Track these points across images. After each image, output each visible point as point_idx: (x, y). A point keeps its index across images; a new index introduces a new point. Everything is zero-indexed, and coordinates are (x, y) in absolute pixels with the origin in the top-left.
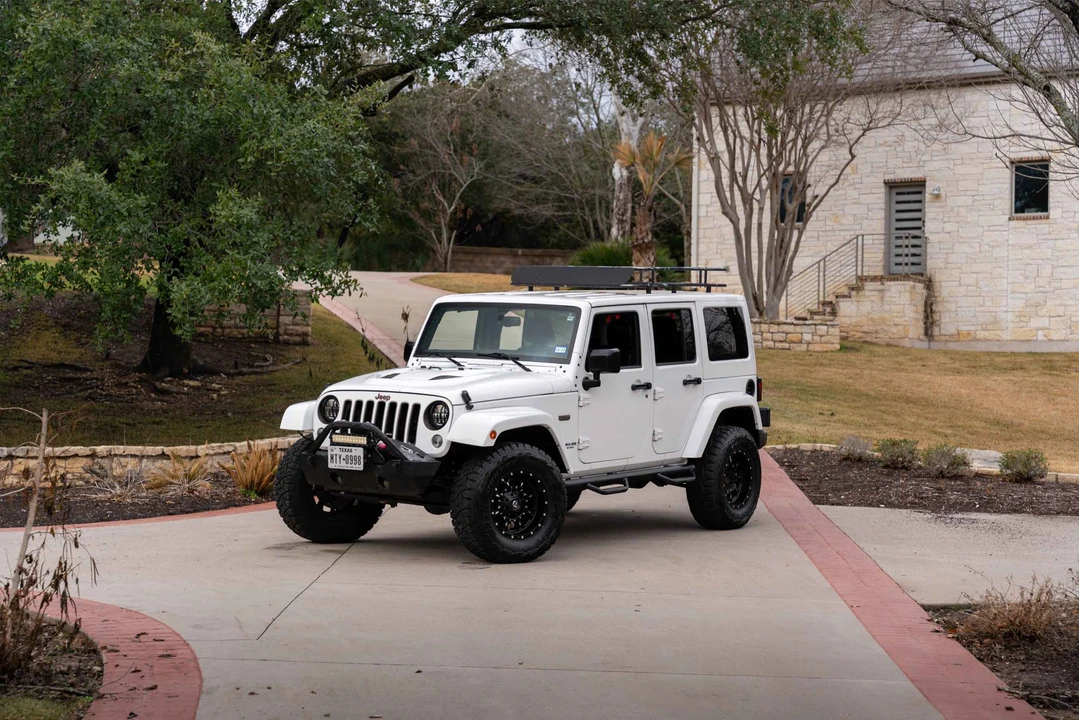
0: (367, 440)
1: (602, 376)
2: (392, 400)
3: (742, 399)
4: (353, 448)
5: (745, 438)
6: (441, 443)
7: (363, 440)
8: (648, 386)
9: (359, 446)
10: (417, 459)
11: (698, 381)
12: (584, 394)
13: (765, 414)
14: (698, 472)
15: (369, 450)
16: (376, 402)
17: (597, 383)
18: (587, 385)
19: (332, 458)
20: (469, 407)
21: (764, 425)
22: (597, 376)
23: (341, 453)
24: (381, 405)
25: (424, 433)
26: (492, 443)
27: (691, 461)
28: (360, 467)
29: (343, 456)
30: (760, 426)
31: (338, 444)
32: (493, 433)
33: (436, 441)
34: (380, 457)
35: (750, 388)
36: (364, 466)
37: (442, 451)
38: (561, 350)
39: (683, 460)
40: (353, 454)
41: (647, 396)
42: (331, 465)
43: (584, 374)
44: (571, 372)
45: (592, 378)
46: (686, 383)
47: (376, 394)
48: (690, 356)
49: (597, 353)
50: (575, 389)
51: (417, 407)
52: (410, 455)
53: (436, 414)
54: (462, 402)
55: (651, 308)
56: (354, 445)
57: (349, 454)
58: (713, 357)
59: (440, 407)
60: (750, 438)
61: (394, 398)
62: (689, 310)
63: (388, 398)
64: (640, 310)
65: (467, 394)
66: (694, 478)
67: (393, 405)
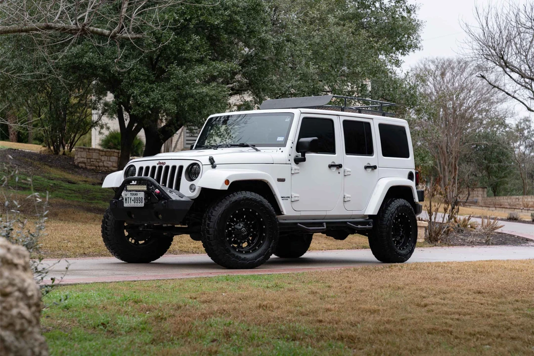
0: (147, 187)
1: (307, 155)
2: (166, 164)
3: (404, 181)
4: (138, 193)
5: (405, 206)
6: (194, 190)
7: (144, 188)
8: (340, 166)
9: (142, 191)
10: (178, 198)
11: (375, 167)
12: (294, 166)
13: (421, 195)
14: (374, 223)
15: (148, 193)
16: (157, 166)
17: (304, 160)
18: (297, 161)
19: (126, 200)
20: (214, 167)
21: (419, 201)
22: (303, 155)
23: (131, 196)
24: (161, 168)
25: (185, 183)
26: (226, 187)
27: (370, 216)
28: (142, 205)
29: (133, 198)
30: (417, 200)
31: (130, 191)
32: (227, 182)
33: (192, 188)
34: (155, 199)
35: (410, 176)
36: (145, 204)
37: (195, 194)
38: (280, 139)
39: (366, 216)
40: (138, 196)
41: (339, 173)
42: (126, 205)
43: (295, 153)
44: (287, 152)
45: (300, 157)
46: (366, 167)
47: (158, 162)
48: (369, 151)
49: (302, 140)
50: (289, 162)
51: (181, 167)
52: (174, 196)
53: (193, 171)
54: (209, 163)
55: (342, 119)
56: (139, 191)
57: (136, 196)
58: (385, 154)
59: (195, 166)
60: (408, 204)
61: (168, 163)
62: (369, 124)
63: (164, 163)
64: (334, 118)
65: (212, 159)
66: (372, 226)
67: (167, 167)
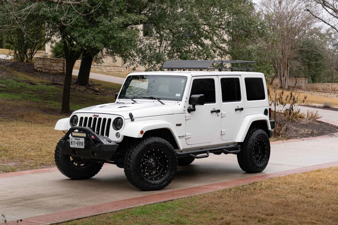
0: (86, 135)
1: (196, 106)
3: (261, 116)
4: (80, 138)
5: (262, 134)
6: (119, 136)
7: (84, 135)
8: (219, 111)
9: (83, 137)
10: (108, 143)
11: (242, 109)
12: (188, 114)
13: (273, 124)
14: (241, 148)
15: (87, 139)
16: (93, 118)
17: (194, 110)
18: (190, 111)
19: (72, 143)
20: (132, 120)
21: (272, 128)
22: (194, 106)
23: (75, 141)
24: (95, 119)
25: (112, 131)
26: (141, 136)
27: (239, 143)
28: (83, 147)
29: (76, 142)
30: (270, 128)
31: (75, 136)
32: (142, 132)
33: (118, 135)
34: (92, 143)
35: (266, 112)
36: (85, 146)
37: (120, 140)
38: (178, 95)
39: (235, 143)
40: (80, 141)
41: (218, 116)
42: (71, 146)
43: (188, 105)
44: (184, 104)
45: (192, 108)
46: (236, 110)
47: (93, 114)
48: (239, 98)
49: (193, 96)
50: (184, 112)
51: (110, 120)
52: (105, 142)
53: (118, 123)
54: (129, 118)
55: (220, 77)
57: (78, 141)
58: (249, 99)
59: (119, 120)
60: (264, 133)
61: (100, 116)
62: (238, 79)
63: (98, 116)
64: (215, 78)
65: (132, 114)
66: (240, 151)
67: (100, 119)
